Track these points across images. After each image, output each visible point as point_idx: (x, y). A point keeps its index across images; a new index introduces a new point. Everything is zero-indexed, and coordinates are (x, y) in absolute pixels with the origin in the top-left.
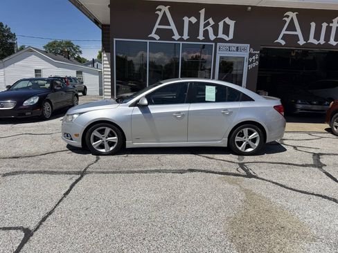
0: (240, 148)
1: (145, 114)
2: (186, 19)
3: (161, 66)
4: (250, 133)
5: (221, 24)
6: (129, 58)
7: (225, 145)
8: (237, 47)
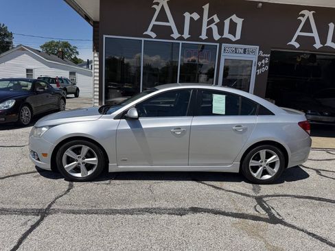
0: (255, 175)
1: (134, 129)
2: (187, 15)
3: (157, 69)
4: (268, 155)
5: (227, 22)
6: (126, 61)
7: (237, 170)
8: (245, 49)
